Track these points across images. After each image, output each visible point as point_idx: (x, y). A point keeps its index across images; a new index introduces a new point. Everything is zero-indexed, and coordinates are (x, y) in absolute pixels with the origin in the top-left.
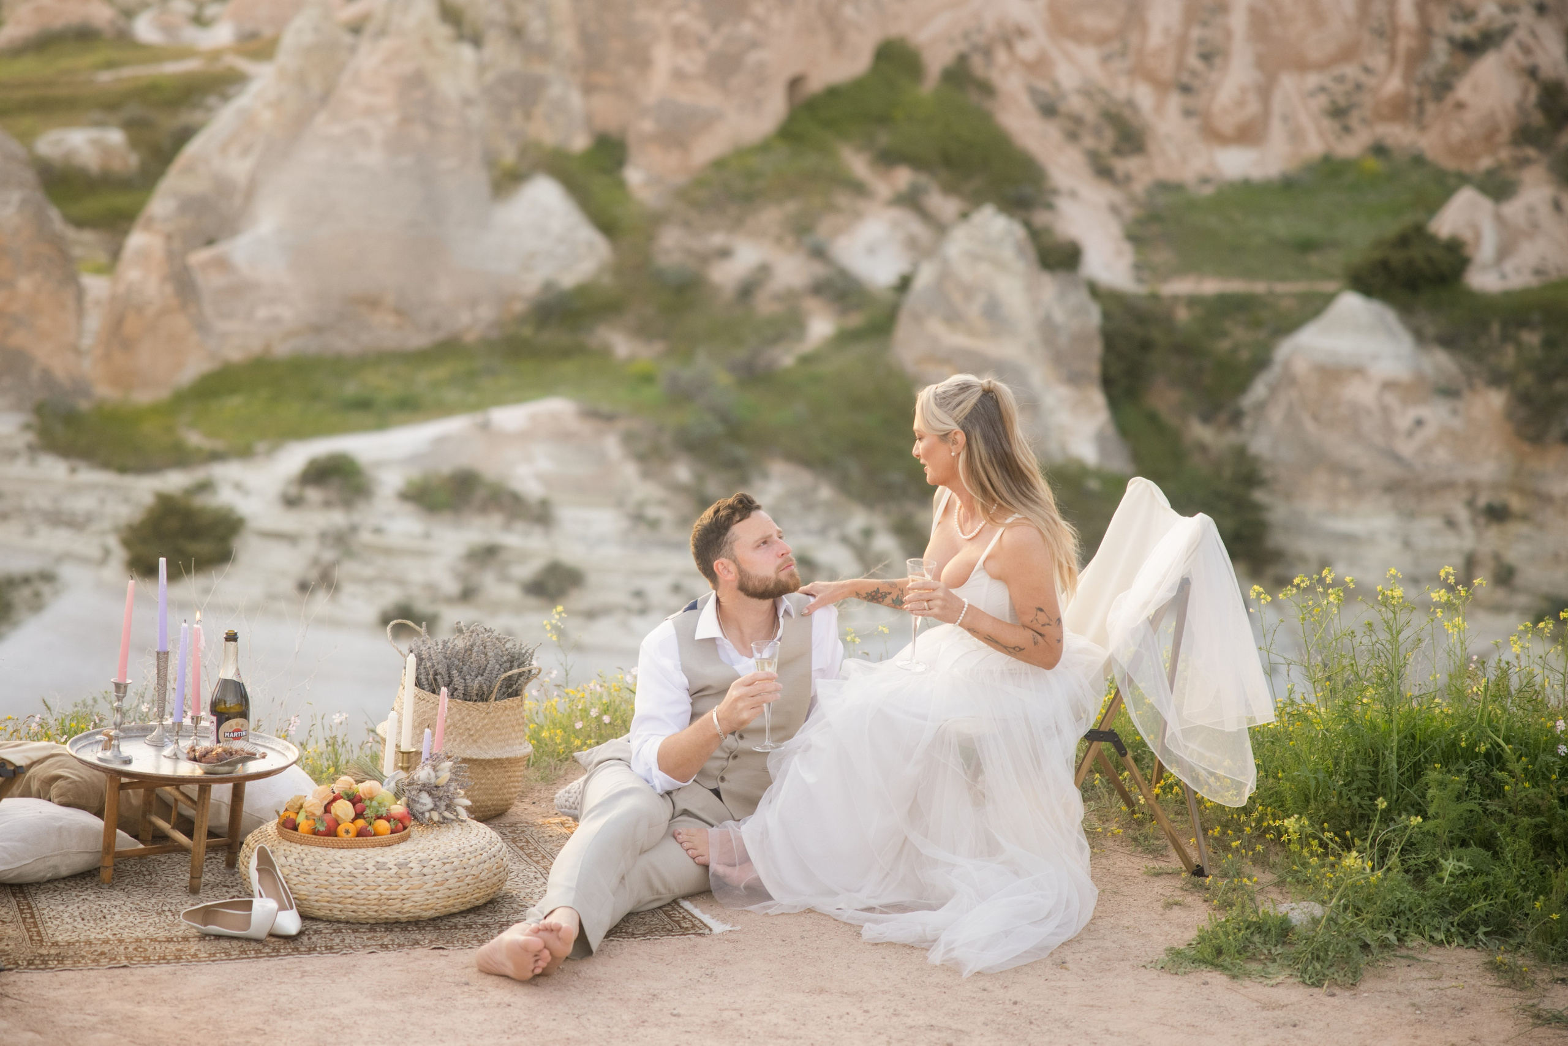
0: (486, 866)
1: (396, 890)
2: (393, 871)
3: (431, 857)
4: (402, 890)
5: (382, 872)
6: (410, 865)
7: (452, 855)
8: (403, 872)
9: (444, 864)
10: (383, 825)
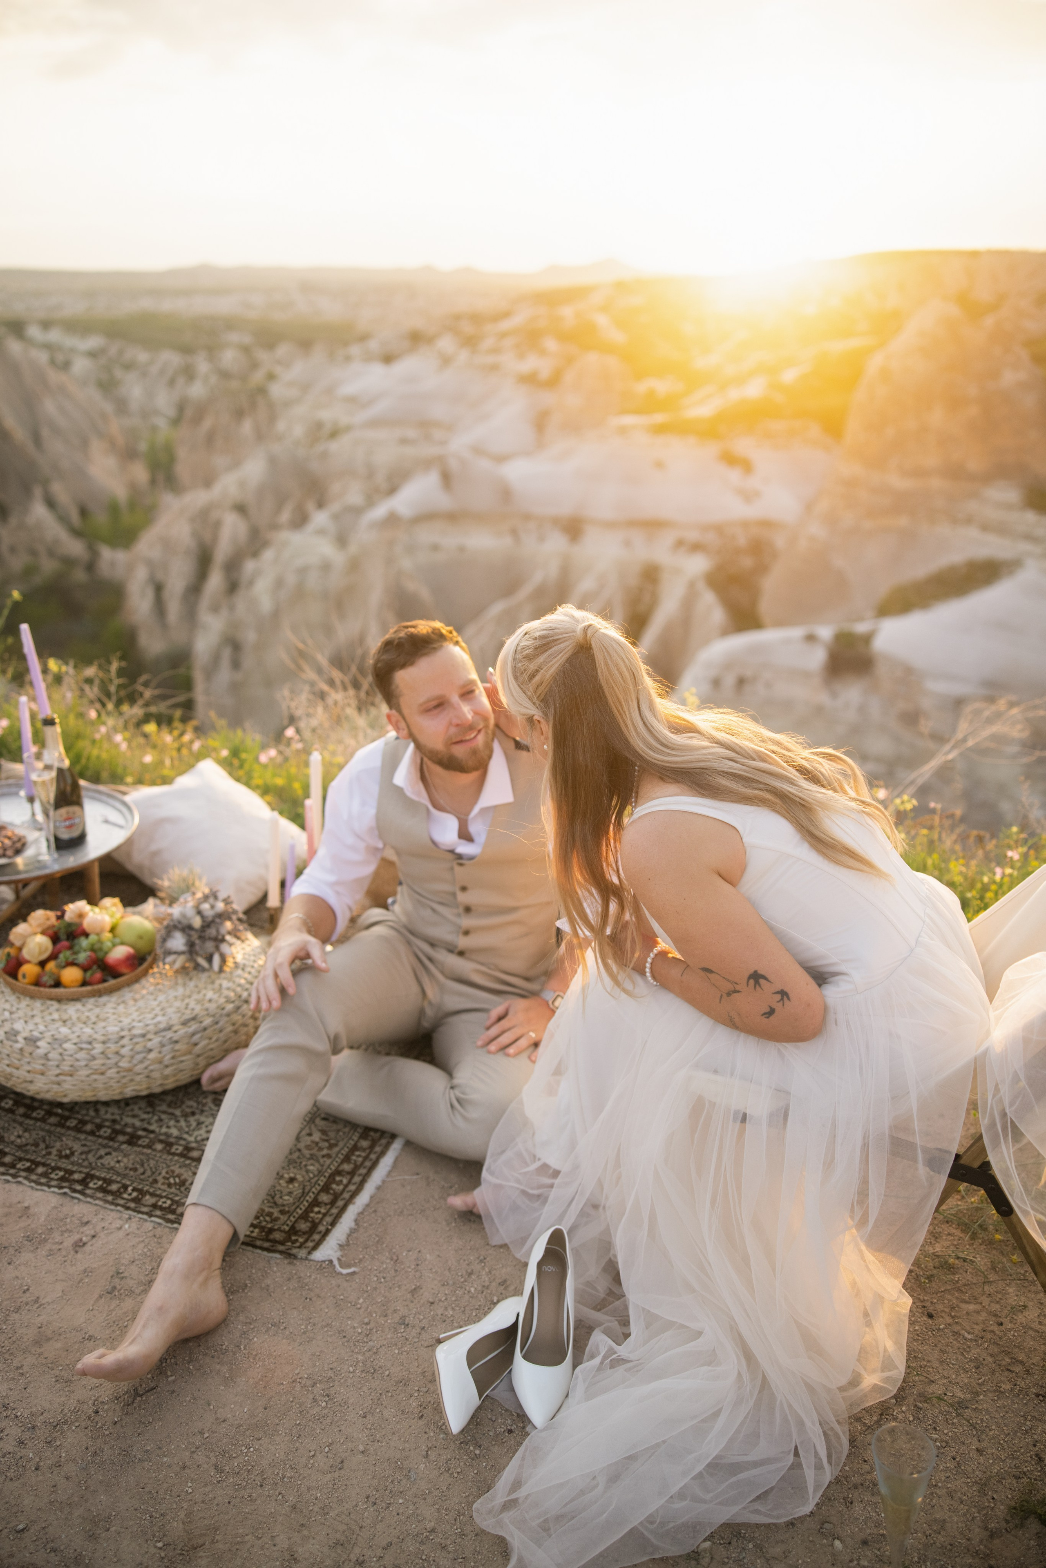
0: (152, 1056)
1: (17, 1069)
2: (19, 1046)
3: (72, 1036)
4: (22, 1073)
5: (10, 1043)
6: (39, 1043)
7: (103, 1038)
8: (28, 1049)
9: (82, 1049)
10: (71, 975)
